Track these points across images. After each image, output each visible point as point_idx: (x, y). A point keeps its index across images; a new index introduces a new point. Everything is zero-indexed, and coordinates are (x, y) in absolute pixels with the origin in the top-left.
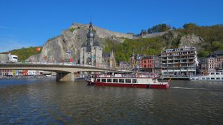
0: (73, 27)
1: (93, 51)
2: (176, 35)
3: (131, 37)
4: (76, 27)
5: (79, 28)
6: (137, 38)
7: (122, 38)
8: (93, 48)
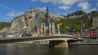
0: (32, 10)
1: (50, 25)
2: (89, 17)
3: (63, 18)
4: (34, 10)
5: (35, 11)
6: (66, 18)
7: (58, 18)
8: (50, 23)
